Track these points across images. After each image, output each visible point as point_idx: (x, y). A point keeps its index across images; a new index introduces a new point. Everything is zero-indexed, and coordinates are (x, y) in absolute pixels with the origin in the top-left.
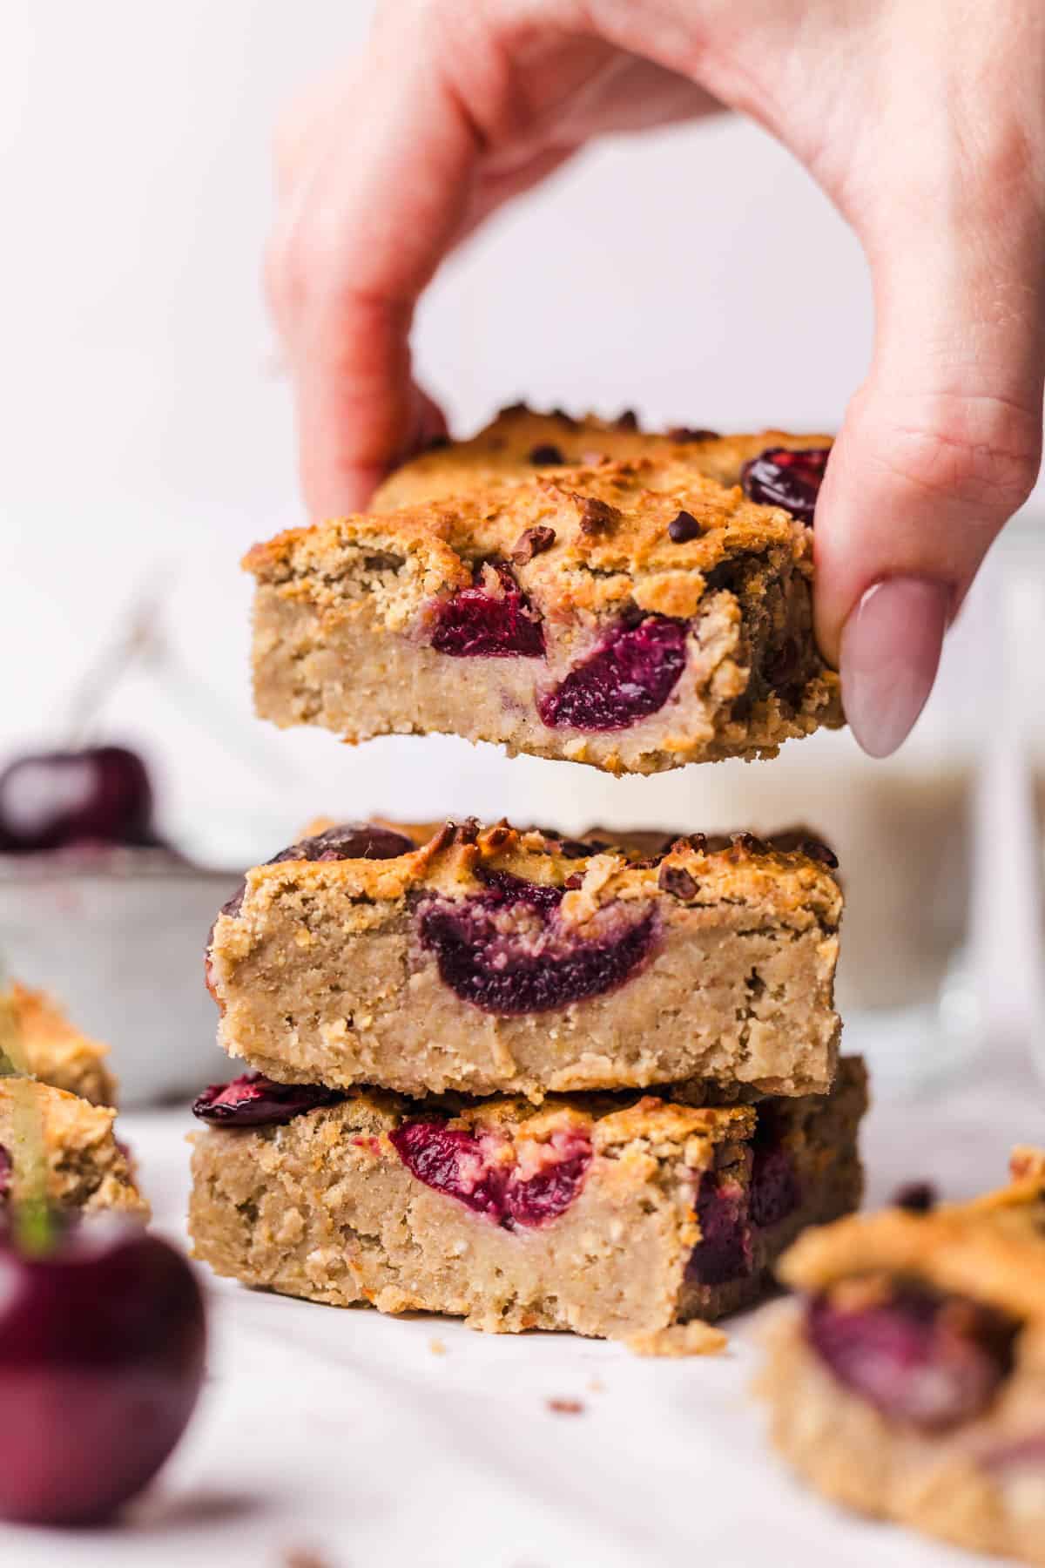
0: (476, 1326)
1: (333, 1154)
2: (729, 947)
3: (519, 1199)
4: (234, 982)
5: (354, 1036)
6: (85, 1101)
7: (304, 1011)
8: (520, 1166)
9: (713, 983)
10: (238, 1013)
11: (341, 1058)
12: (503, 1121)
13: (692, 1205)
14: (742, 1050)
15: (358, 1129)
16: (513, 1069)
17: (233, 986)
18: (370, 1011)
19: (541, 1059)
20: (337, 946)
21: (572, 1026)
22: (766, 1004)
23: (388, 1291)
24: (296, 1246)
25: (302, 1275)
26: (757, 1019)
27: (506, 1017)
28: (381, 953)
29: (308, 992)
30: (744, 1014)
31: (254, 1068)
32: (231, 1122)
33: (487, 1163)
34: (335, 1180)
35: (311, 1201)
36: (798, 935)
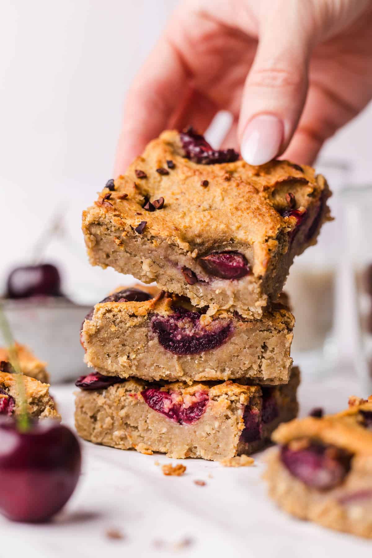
0: (170, 456)
1: (122, 399)
2: (256, 335)
3: (184, 414)
4: (90, 342)
5: (129, 361)
6: (39, 381)
7: (113, 352)
8: (185, 403)
9: (250, 347)
10: (91, 352)
11: (125, 368)
12: (179, 388)
13: (242, 417)
14: (259, 369)
15: (130, 391)
16: (182, 373)
17: (89, 344)
18: (135, 353)
19: (192, 370)
20: (124, 331)
21: (203, 359)
22: (268, 354)
23: (140, 445)
24: (110, 430)
25: (112, 439)
26: (265, 359)
27: (180, 356)
28: (139, 334)
29: (114, 346)
30: (261, 358)
31: (96, 370)
32: (88, 388)
33: (173, 403)
34: (123, 408)
35: (115, 415)
36: (279, 332)
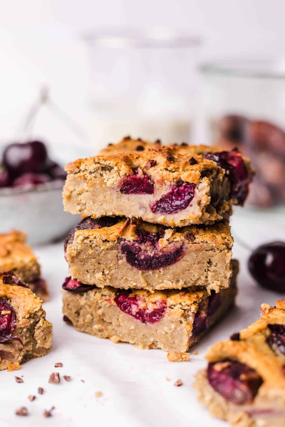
0: (137, 347)
1: (99, 302)
2: (203, 254)
3: (148, 317)
5: (104, 276)
7: (91, 269)
8: (148, 309)
9: (199, 263)
10: (74, 269)
11: (101, 281)
12: (144, 296)
14: (206, 279)
15: (106, 296)
16: (146, 284)
17: (72, 263)
18: (108, 269)
19: (153, 281)
20: (99, 253)
21: (161, 273)
22: (212, 268)
23: (114, 336)
24: (90, 323)
25: (92, 330)
26: (210, 272)
27: (144, 271)
28: (111, 255)
29: (92, 265)
30: (207, 270)
33: (139, 308)
34: (100, 308)
35: (94, 313)
36: (221, 251)
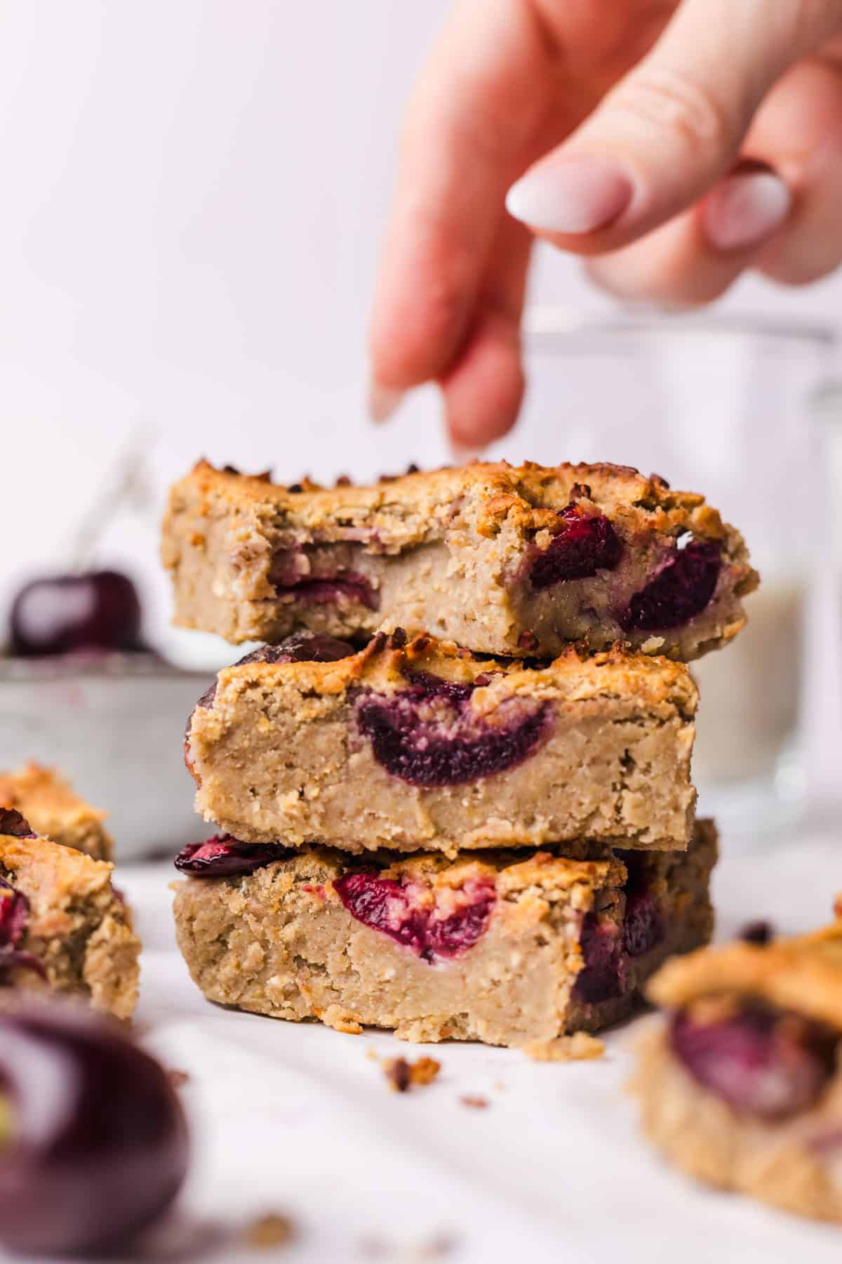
0: (403, 1036)
1: (288, 898)
2: (607, 733)
3: (438, 934)
4: (208, 760)
5: (304, 804)
6: (88, 857)
7: (264, 783)
8: (438, 908)
9: (594, 761)
10: (212, 785)
11: (294, 822)
12: (425, 872)
13: (577, 939)
14: (617, 815)
15: (308, 879)
16: (432, 831)
17: (208, 764)
18: (318, 784)
19: (455, 823)
20: (291, 732)
21: (480, 796)
22: (636, 779)
23: (332, 1009)
24: (258, 973)
25: (263, 996)
26: (629, 790)
27: (427, 789)
28: (325, 738)
29: (267, 769)
30: (619, 787)
31: (223, 830)
32: (205, 873)
33: (412, 906)
34: (289, 919)
35: (270, 937)
36: (662, 723)
